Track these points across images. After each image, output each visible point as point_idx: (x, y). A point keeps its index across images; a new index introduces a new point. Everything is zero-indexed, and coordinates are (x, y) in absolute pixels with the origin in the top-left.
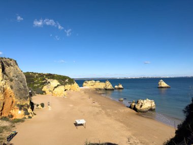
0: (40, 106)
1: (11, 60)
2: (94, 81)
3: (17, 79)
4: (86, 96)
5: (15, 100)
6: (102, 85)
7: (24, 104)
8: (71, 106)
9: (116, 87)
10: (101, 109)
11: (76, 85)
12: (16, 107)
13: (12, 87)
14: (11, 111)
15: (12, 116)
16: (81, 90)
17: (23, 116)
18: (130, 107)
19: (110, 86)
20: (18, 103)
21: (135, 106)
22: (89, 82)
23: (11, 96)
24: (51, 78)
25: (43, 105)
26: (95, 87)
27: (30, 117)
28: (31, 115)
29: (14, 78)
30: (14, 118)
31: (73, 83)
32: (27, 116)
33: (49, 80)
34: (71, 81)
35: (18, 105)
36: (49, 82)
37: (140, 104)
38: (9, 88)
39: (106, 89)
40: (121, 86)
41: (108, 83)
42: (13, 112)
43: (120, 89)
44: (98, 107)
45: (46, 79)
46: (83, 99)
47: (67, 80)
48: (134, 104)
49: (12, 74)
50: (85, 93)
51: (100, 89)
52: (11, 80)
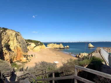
0: (31, 56)
1: (19, 33)
2: (53, 44)
3: (22, 42)
4: (51, 52)
5: (22, 53)
6: (58, 46)
7: (26, 55)
8: (46, 56)
9: (65, 47)
10: (62, 58)
11: (44, 46)
12: (22, 56)
13: (20, 46)
14: (20, 58)
15: (21, 60)
16: (47, 48)
17: (26, 61)
18: (76, 57)
19: (62, 46)
20: (24, 54)
21: (78, 56)
22: (51, 44)
23: (20, 51)
24: (31, 42)
25: (32, 56)
26: (54, 47)
27: (29, 61)
28: (29, 60)
29: (20, 42)
30: (22, 61)
31: (43, 45)
32: (28, 61)
33: (29, 43)
34: (41, 44)
35: (23, 55)
36: (30, 44)
37: (81, 55)
38: (19, 47)
39: (60, 48)
40: (68, 47)
41: (61, 45)
42: (21, 58)
43: (67, 48)
44: (60, 57)
45: (28, 42)
46: (50, 53)
47: (39, 43)
48: (78, 55)
49: (19, 40)
50: (50, 50)
51: (57, 48)
52: (20, 43)
